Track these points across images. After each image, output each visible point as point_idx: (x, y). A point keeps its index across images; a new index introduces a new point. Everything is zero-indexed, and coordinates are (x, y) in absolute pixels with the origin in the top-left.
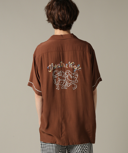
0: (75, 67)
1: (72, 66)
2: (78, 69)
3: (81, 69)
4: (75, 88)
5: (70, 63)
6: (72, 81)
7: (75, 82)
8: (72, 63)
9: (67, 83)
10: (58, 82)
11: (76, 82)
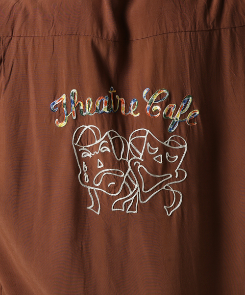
0: (173, 110)
1: (158, 108)
2: (188, 119)
3: (199, 118)
4: (175, 206)
5: (149, 96)
6: (162, 178)
7: (173, 179)
8: (157, 95)
9: (137, 186)
10: (97, 181)
11: (179, 178)
